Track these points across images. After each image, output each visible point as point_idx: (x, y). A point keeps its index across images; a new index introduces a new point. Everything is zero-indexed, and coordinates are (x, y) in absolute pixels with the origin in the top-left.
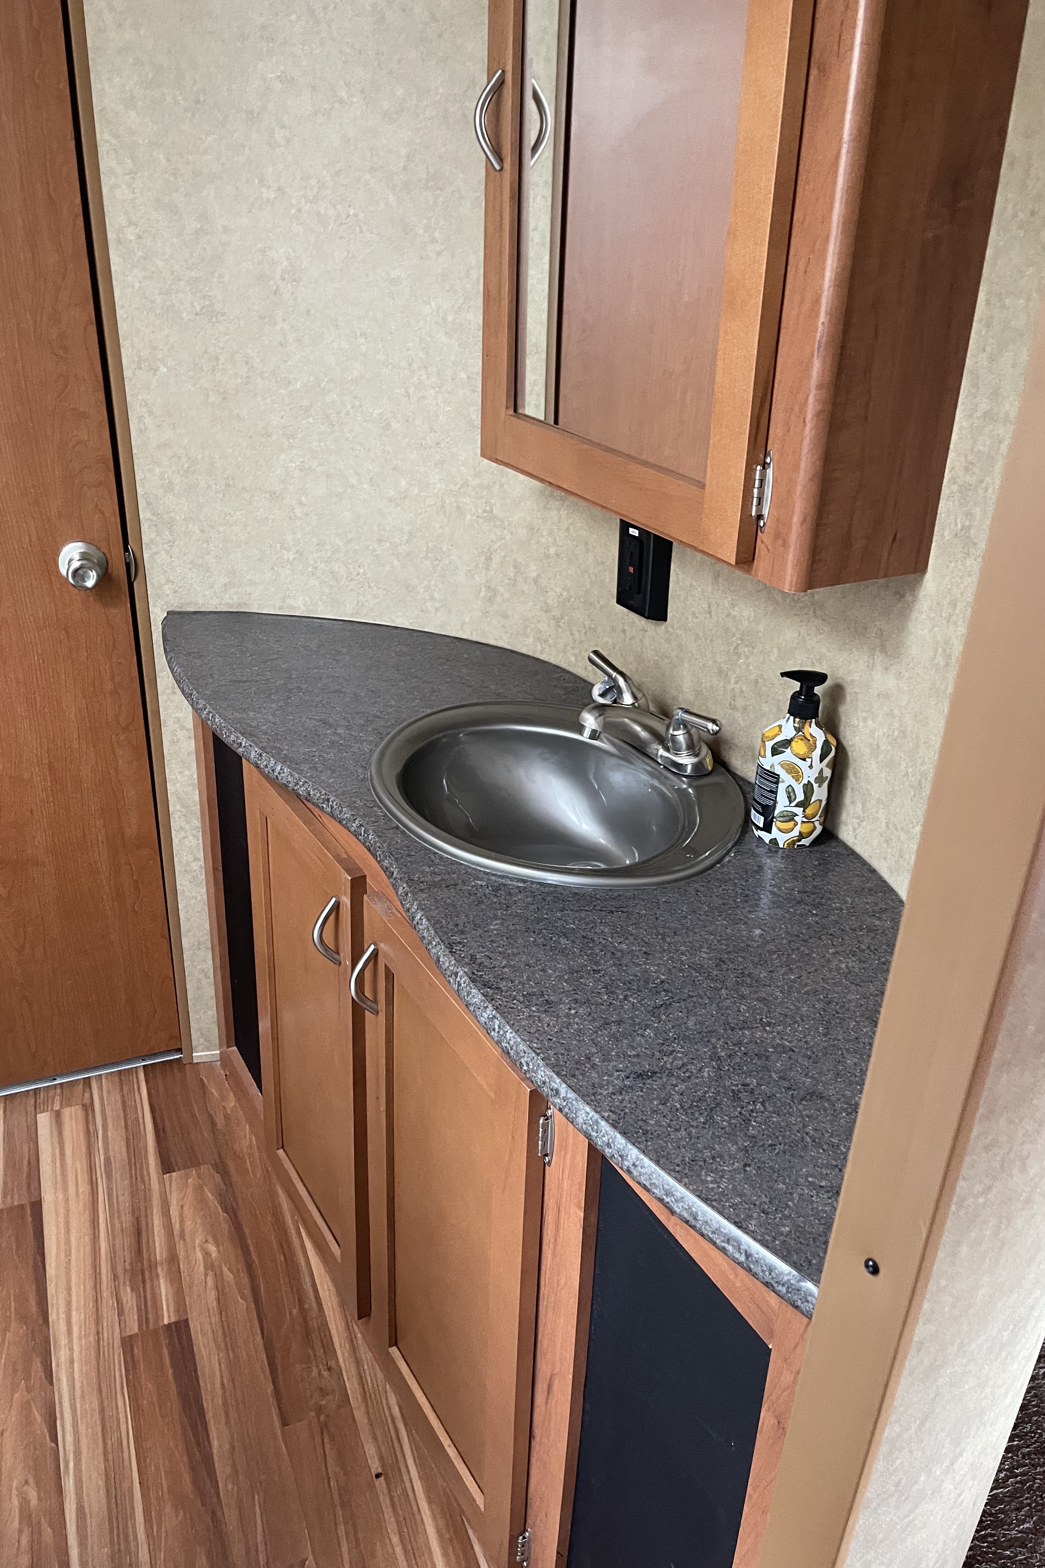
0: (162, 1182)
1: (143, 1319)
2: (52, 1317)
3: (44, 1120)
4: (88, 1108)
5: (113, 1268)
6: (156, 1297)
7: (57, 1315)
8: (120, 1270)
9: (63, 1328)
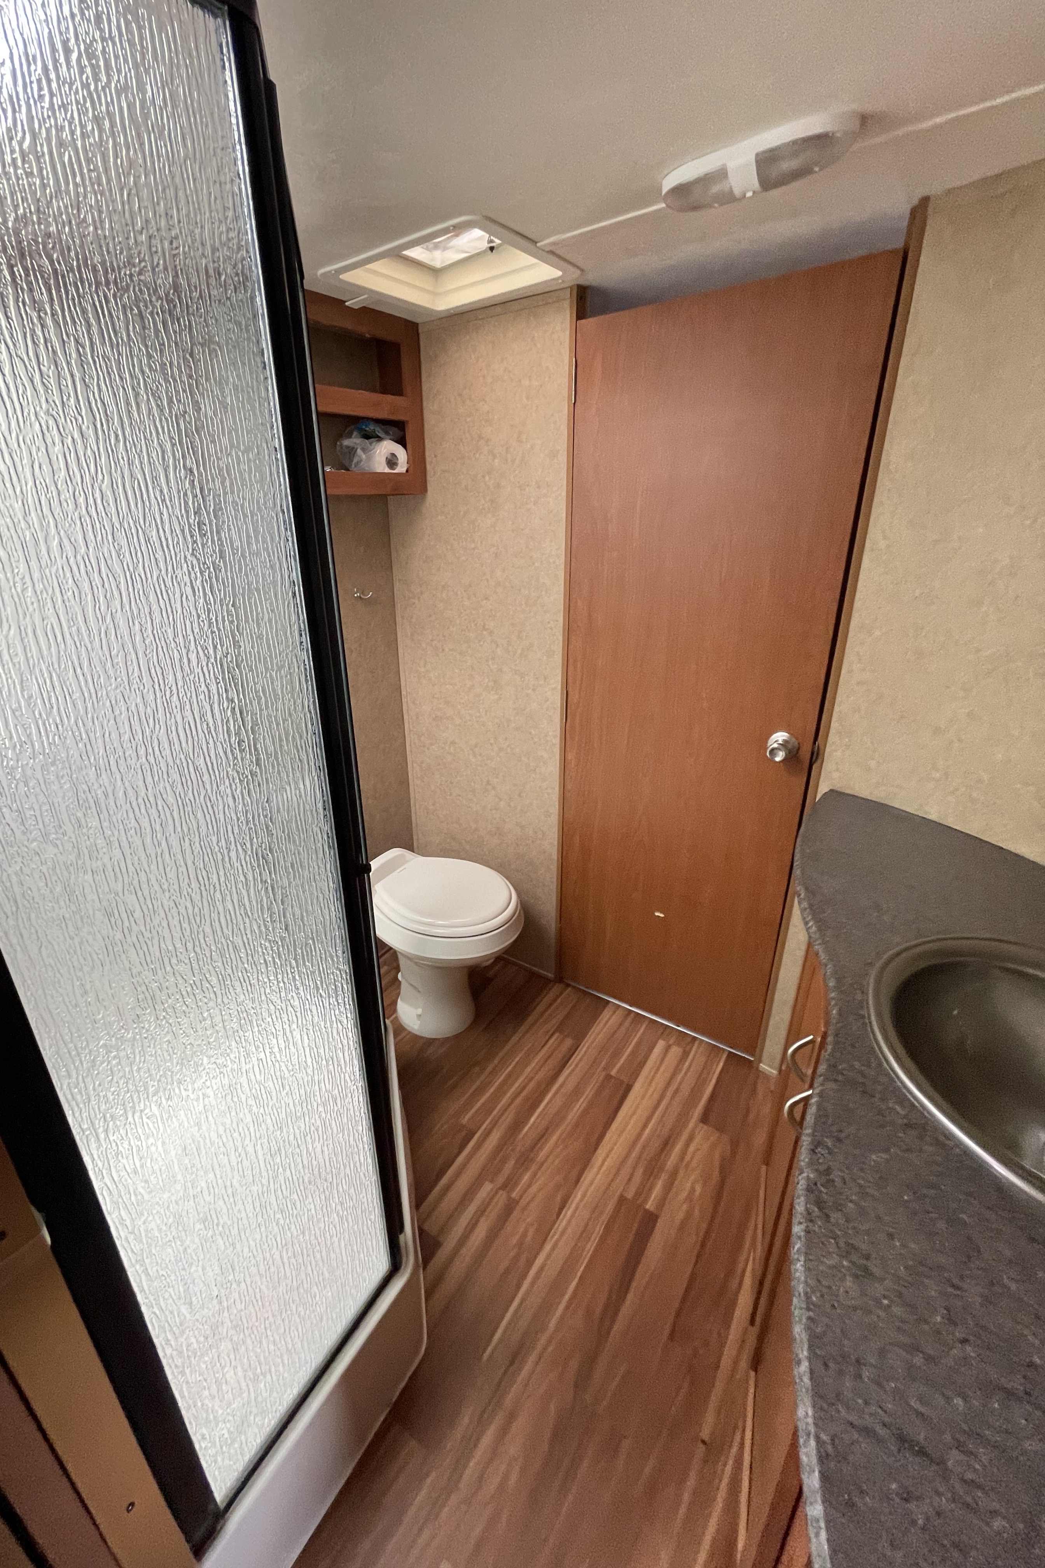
0: (696, 1126)
1: (638, 1194)
2: (599, 1151)
3: (661, 1044)
4: (686, 1054)
5: (641, 1153)
6: (651, 1189)
7: (601, 1152)
8: (645, 1155)
9: (600, 1159)
